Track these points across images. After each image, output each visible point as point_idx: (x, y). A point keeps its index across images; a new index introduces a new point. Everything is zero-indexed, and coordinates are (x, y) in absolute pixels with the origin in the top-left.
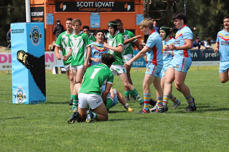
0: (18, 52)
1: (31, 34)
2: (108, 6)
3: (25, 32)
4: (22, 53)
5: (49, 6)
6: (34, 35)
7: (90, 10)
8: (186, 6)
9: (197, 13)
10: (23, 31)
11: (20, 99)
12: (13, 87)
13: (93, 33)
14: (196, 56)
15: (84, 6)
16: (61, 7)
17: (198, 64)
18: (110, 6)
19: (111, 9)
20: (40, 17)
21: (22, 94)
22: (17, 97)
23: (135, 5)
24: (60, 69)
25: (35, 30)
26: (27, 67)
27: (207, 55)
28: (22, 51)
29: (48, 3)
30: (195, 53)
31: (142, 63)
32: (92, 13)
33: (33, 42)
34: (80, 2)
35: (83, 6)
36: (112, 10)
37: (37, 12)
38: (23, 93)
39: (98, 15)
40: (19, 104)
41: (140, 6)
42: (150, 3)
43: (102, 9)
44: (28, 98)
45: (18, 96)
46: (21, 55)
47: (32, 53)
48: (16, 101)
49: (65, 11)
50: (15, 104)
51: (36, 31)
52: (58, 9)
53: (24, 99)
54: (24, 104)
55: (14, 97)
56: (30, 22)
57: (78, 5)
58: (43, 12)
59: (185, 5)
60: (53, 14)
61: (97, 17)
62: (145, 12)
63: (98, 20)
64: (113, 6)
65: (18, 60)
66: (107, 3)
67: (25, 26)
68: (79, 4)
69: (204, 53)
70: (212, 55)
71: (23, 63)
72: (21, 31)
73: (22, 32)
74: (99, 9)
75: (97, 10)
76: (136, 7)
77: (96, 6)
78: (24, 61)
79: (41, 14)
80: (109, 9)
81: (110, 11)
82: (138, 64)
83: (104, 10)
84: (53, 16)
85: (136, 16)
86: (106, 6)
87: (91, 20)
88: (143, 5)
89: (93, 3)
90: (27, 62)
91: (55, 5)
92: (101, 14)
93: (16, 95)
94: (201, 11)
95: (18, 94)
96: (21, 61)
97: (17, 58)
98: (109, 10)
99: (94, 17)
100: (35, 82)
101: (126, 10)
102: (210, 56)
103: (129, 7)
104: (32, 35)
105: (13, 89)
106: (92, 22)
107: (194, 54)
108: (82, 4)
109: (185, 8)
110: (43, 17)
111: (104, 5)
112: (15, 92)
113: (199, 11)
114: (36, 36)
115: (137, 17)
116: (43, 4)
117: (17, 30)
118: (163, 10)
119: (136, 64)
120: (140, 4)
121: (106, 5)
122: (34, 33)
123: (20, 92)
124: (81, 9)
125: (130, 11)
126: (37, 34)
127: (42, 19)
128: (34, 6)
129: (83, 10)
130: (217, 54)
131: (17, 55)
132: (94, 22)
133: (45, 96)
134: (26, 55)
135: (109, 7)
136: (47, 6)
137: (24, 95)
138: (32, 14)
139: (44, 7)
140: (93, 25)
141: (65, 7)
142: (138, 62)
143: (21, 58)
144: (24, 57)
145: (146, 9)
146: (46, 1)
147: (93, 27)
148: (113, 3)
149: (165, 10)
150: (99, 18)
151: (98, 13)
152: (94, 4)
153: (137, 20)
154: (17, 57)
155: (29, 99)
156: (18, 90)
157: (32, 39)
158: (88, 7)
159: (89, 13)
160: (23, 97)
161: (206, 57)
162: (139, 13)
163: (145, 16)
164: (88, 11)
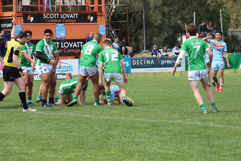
2: (73, 17)
5: (17, 18)
7: (56, 21)
8: (145, 17)
9: (155, 24)
13: (59, 43)
14: (152, 63)
16: (28, 19)
17: (154, 70)
19: (75, 21)
20: (9, 28)
23: (98, 17)
27: (163, 62)
29: (16, 15)
30: (152, 60)
32: (58, 24)
34: (46, 14)
35: (49, 18)
37: (7, 23)
39: (63, 26)
41: (102, 18)
42: (112, 15)
43: (67, 21)
49: (33, 22)
52: (26, 21)
57: (45, 17)
59: (143, 17)
60: (21, 25)
61: (62, 28)
62: (107, 23)
63: (63, 30)
64: (77, 17)
66: (71, 15)
68: (46, 15)
69: (160, 60)
70: (167, 62)
74: (64, 20)
75: (62, 21)
76: (99, 19)
77: (61, 18)
79: (10, 25)
81: (74, 22)
84: (21, 27)
85: (98, 26)
87: (57, 30)
88: (105, 16)
89: (58, 14)
91: (23, 17)
92: (66, 25)
94: (159, 22)
99: (60, 28)
101: (89, 21)
102: (165, 63)
103: (92, 18)
106: (58, 33)
107: (151, 62)
108: (48, 16)
109: (144, 19)
111: (68, 17)
113: (157, 21)
115: (99, 28)
116: (12, 17)
118: (123, 21)
120: (102, 16)
121: (71, 17)
124: (47, 20)
125: (93, 22)
128: (3, 18)
129: (49, 21)
130: (172, 61)
132: (60, 32)
135: (74, 19)
136: (16, 18)
138: (2, 26)
140: (59, 35)
141: (32, 19)
145: (108, 20)
146: (14, 14)
147: (59, 37)
148: (77, 14)
149: (125, 21)
150: (64, 28)
151: (63, 24)
152: (59, 16)
153: (99, 30)
158: (54, 18)
159: (55, 24)
161: (162, 63)
162: (101, 24)
163: (106, 27)
164: (53, 22)
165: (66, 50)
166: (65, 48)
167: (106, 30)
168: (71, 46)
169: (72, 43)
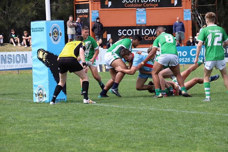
0: (38, 51)
1: (51, 32)
2: (155, 2)
3: (45, 30)
4: (42, 51)
5: (94, 3)
6: (54, 33)
7: (136, 5)
10: (43, 29)
11: (41, 98)
12: (33, 85)
13: (139, 30)
15: (129, 2)
16: (106, 4)
18: (156, 1)
20: (85, 14)
21: (42, 92)
22: (37, 96)
24: (104, 67)
25: (55, 28)
26: (47, 65)
28: (42, 49)
29: (93, 0)
31: (188, 60)
32: (138, 9)
33: (53, 40)
36: (158, 5)
37: (82, 9)
38: (44, 92)
39: (144, 11)
40: (40, 103)
41: (187, 1)
43: (148, 5)
44: (48, 96)
45: (39, 95)
46: (41, 53)
47: (51, 51)
48: (36, 100)
49: (110, 7)
50: (35, 102)
51: (56, 30)
52: (104, 6)
53: (44, 97)
54: (44, 102)
55: (34, 95)
56: (50, 20)
57: (124, 1)
58: (88, 9)
60: (98, 11)
61: (143, 13)
62: (193, 7)
63: (143, 16)
64: (159, 1)
65: (38, 58)
67: (45, 24)
71: (43, 62)
72: (41, 29)
73: (42, 31)
74: (145, 5)
75: (143, 5)
76: (183, 2)
77: (142, 2)
78: (44, 60)
79: (86, 11)
80: (155, 4)
82: (184, 60)
83: (150, 5)
84: (98, 13)
85: (183, 11)
86: (152, 2)
87: (137, 16)
90: (47, 61)
91: (100, 2)
92: (146, 10)
93: (37, 93)
95: (39, 92)
96: (41, 60)
97: (38, 57)
98: (155, 6)
99: (140, 13)
100: (55, 80)
101: (173, 5)
103: (176, 2)
104: (51, 34)
105: (34, 87)
106: (138, 19)
110: (88, 14)
111: (150, 1)
112: (36, 91)
114: (56, 34)
115: (184, 12)
116: (88, 1)
117: (37, 28)
118: (211, 5)
119: (182, 61)
122: (54, 31)
123: (41, 91)
124: (126, 5)
125: (177, 6)
126: (57, 33)
127: (87, 16)
128: (78, 3)
129: (129, 6)
131: (38, 53)
132: (140, 18)
133: (66, 95)
134: (45, 54)
135: (156, 3)
136: (92, 3)
137: (44, 94)
138: (77, 12)
139: (89, 4)
140: (139, 21)
141: (110, 4)
142: (184, 58)
143: (41, 57)
144: (44, 56)
145: (194, 3)
147: (139, 23)
149: (213, 5)
150: (145, 13)
151: (144, 9)
153: (184, 16)
154: (37, 55)
155: (49, 98)
156: (39, 89)
157: (51, 37)
158: (134, 3)
159: (135, 9)
160: (43, 96)
162: (186, 8)
163: (192, 11)
164: (133, 7)
165: (147, 38)
166: (145, 35)
167: (192, 15)
168: (152, 33)
169: (154, 30)
